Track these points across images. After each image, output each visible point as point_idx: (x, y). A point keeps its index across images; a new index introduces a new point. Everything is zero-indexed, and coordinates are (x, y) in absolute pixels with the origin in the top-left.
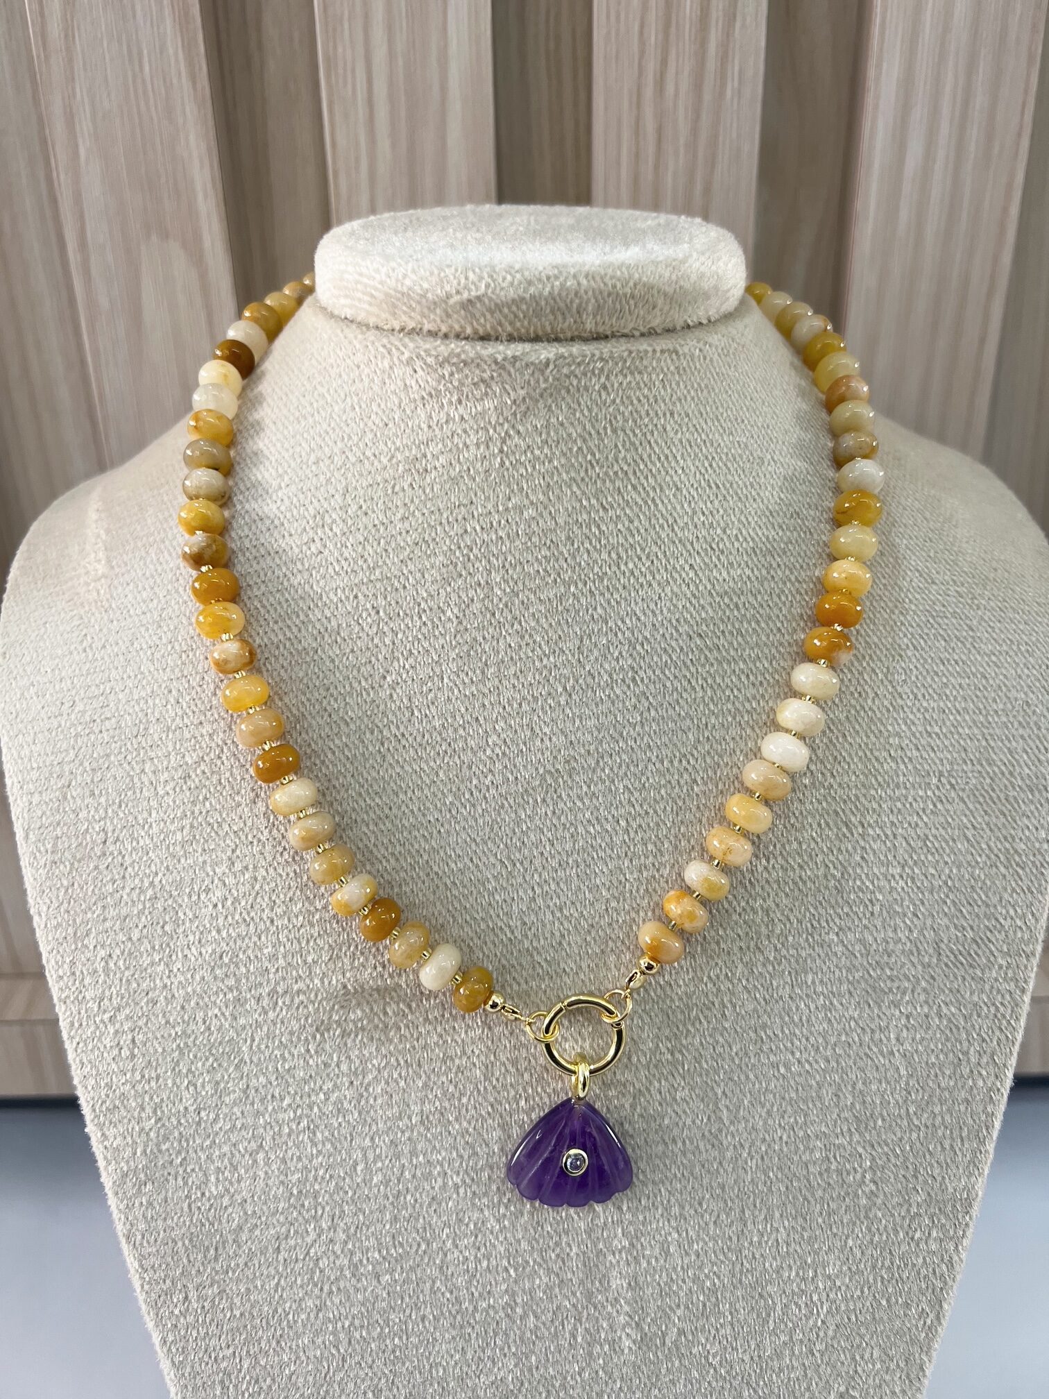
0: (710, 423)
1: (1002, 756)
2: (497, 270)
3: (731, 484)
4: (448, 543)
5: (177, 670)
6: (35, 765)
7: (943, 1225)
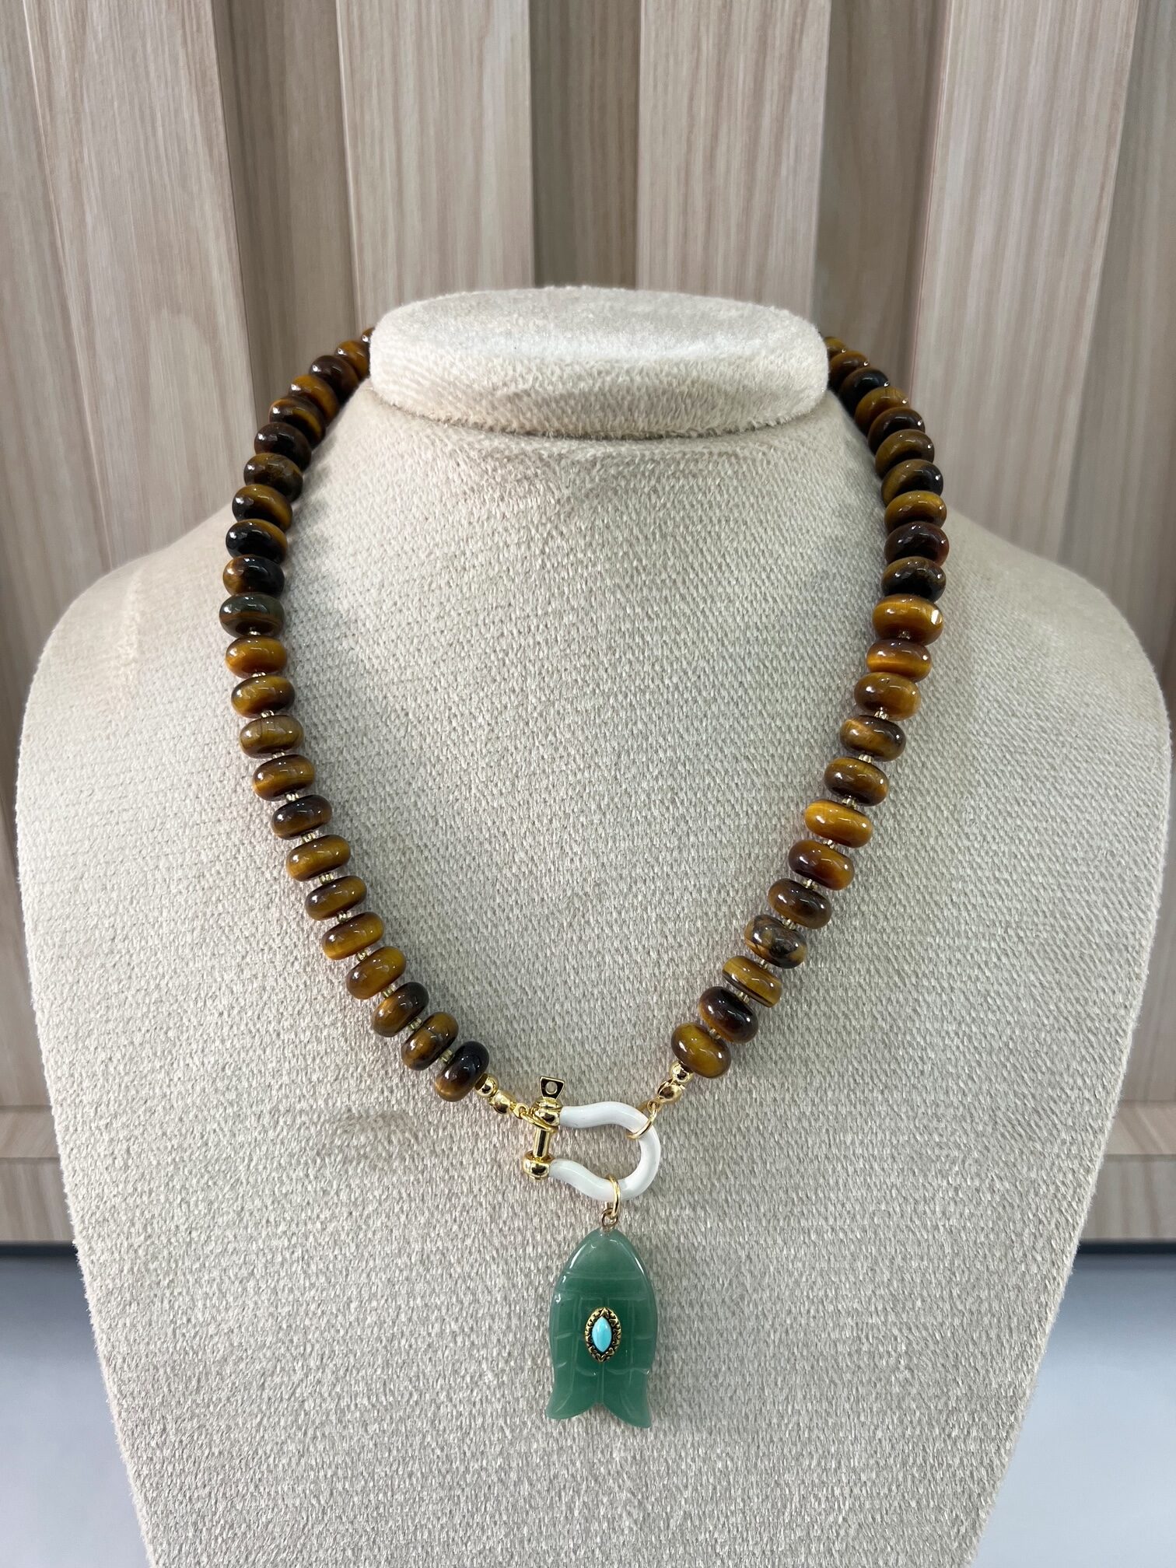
0: (770, 532)
2: (546, 362)
3: (791, 598)
4: (483, 646)
7: (984, 1425)
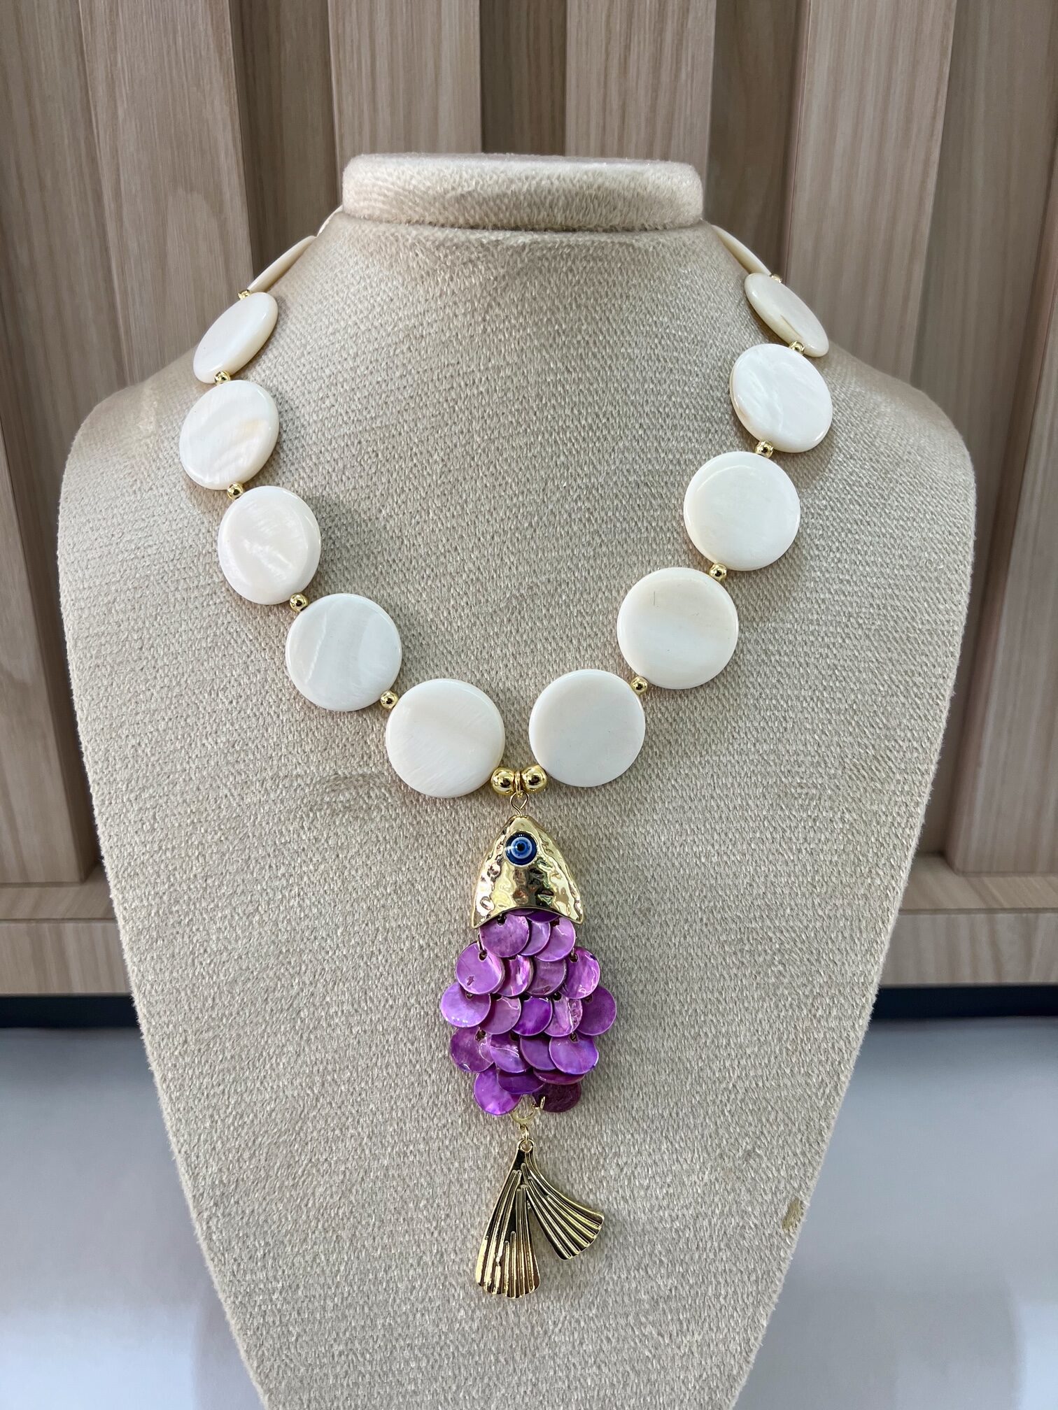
0: (660, 308)
1: (904, 603)
4: (437, 397)
6: (86, 586)
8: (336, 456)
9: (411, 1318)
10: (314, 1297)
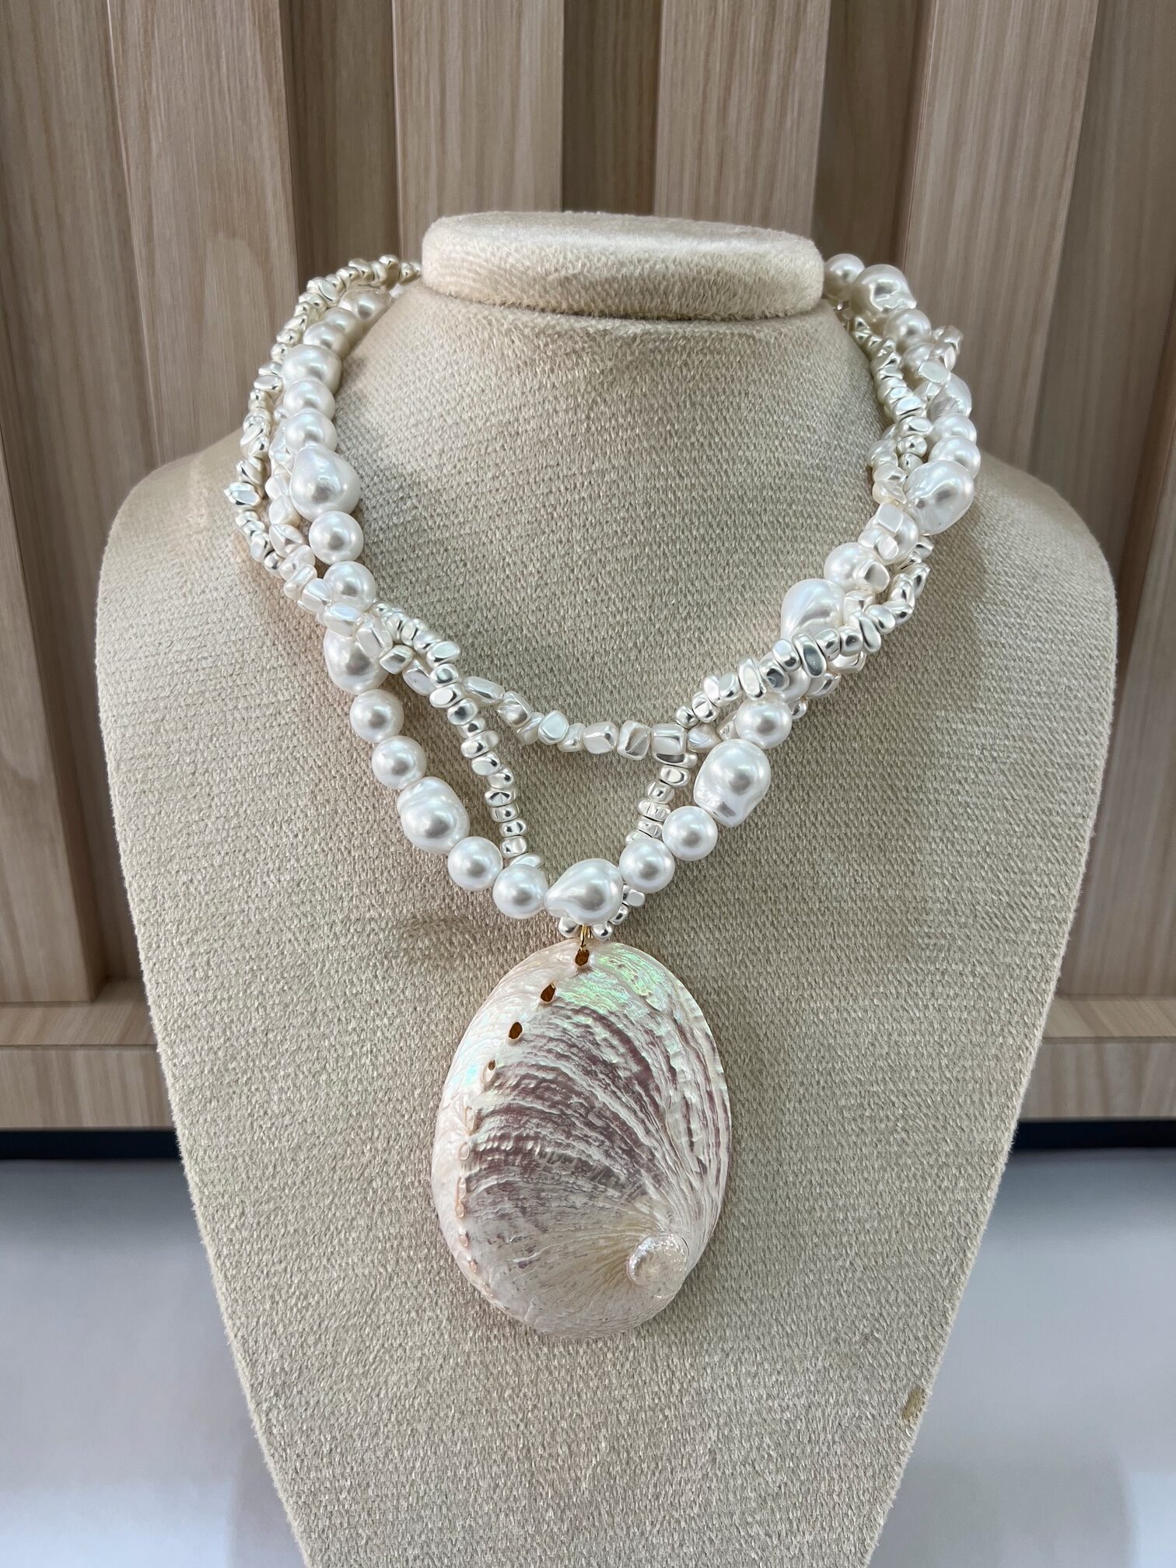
0: (781, 406)
1: (1042, 734)
2: (593, 252)
3: (799, 463)
5: (274, 615)
6: (130, 700)
8: (420, 565)
9: (494, 1518)
10: (386, 1496)
